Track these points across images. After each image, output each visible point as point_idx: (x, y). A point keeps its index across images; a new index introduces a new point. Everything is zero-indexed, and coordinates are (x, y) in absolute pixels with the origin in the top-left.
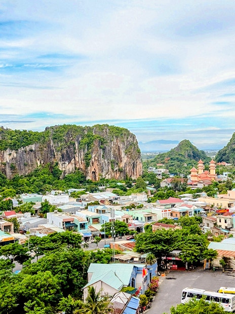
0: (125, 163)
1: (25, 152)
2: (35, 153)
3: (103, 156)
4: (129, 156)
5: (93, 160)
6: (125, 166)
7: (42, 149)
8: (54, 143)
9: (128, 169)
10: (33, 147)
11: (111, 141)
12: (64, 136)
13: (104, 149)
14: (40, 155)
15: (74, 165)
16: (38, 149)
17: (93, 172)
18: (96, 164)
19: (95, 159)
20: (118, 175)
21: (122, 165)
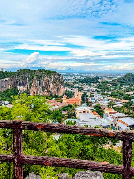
0: (52, 88)
1: (3, 81)
2: (8, 82)
3: (39, 84)
4: (54, 85)
5: (33, 86)
6: (51, 89)
7: (11, 80)
8: (17, 77)
9: (53, 91)
10: (7, 79)
11: (44, 78)
12: (22, 74)
13: (40, 81)
14: (10, 83)
15: (27, 88)
16: (9, 80)
17: (33, 92)
18: (34, 88)
19: (34, 86)
20: (47, 93)
21: (50, 89)
